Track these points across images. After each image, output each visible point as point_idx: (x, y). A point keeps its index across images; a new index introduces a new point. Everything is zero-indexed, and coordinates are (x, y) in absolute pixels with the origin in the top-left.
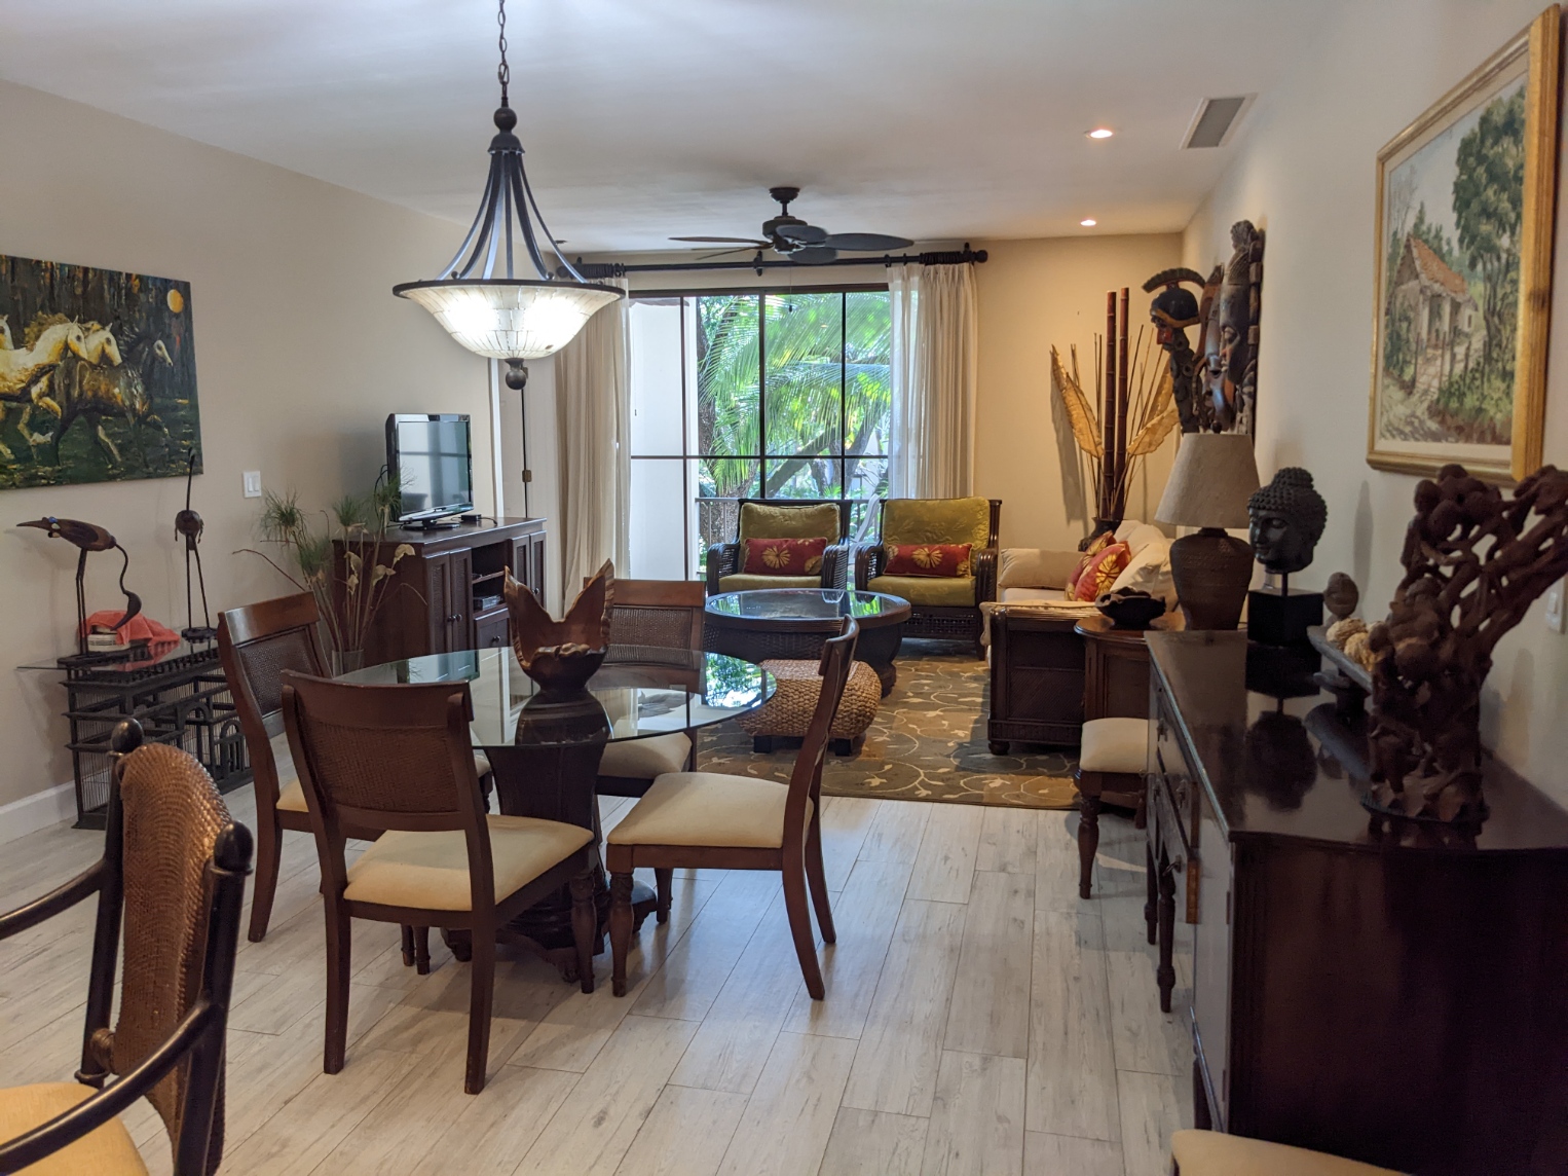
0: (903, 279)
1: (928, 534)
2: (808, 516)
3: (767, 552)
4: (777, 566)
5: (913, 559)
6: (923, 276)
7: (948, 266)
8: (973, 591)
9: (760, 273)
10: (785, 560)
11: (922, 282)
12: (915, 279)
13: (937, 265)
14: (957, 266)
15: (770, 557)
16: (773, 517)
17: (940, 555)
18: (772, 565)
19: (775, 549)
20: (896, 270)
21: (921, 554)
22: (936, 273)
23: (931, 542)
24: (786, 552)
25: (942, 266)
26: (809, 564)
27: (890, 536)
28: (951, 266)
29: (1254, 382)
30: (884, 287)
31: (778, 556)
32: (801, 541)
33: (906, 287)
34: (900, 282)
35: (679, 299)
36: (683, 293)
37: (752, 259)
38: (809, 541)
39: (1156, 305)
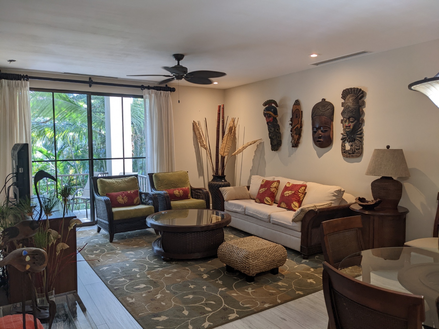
0: (149, 94)
1: (172, 185)
2: (128, 182)
3: (118, 198)
4: (123, 203)
5: (174, 194)
6: (156, 94)
7: (164, 92)
8: (206, 203)
9: (90, 86)
10: (126, 200)
11: (155, 96)
12: (153, 95)
13: (161, 91)
14: (167, 92)
15: (120, 200)
16: (113, 183)
17: (182, 192)
18: (121, 203)
19: (121, 196)
20: (146, 91)
21: (176, 192)
22: (160, 93)
23: (176, 187)
24: (125, 197)
25: (163, 91)
26: (135, 201)
27: (160, 187)
28: (166, 92)
30: (142, 97)
31: (123, 199)
32: (129, 192)
33: (151, 98)
34: (148, 95)
35: (52, 93)
36: (53, 91)
37: (88, 80)
38: (132, 191)
39: (266, 109)
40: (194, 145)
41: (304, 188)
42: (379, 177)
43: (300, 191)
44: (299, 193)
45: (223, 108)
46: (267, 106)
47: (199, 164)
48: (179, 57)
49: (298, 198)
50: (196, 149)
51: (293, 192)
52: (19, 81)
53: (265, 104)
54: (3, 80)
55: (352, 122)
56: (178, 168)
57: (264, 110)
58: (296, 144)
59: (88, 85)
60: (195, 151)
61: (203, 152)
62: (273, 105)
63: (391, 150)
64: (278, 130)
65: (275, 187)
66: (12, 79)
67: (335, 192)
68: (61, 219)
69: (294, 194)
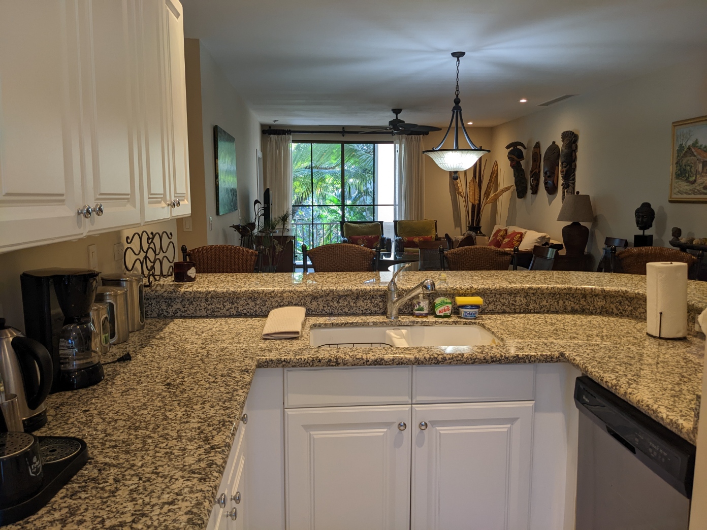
0: (400, 140)
2: (371, 227)
3: (359, 241)
5: (413, 242)
6: (407, 139)
9: (343, 136)
10: (366, 244)
11: (406, 141)
12: (404, 140)
13: (412, 135)
14: (419, 136)
15: (360, 243)
16: (357, 228)
17: (423, 240)
19: (361, 239)
20: (396, 136)
21: (416, 240)
22: (411, 138)
23: (417, 235)
25: (414, 136)
26: (375, 245)
28: (417, 136)
29: (574, 179)
30: (392, 142)
32: (370, 237)
33: (401, 143)
34: (398, 141)
35: (310, 144)
36: (311, 142)
37: (341, 130)
38: (373, 236)
39: (510, 153)
40: (450, 192)
41: (520, 235)
42: (570, 223)
43: (515, 239)
44: (514, 241)
46: (512, 148)
47: (456, 213)
48: (397, 111)
49: (512, 245)
50: (453, 197)
51: (509, 239)
52: (284, 136)
53: (508, 147)
54: (272, 135)
55: (565, 167)
56: (427, 217)
57: (509, 153)
58: (535, 191)
59: (342, 134)
60: (452, 199)
61: (461, 201)
62: (519, 147)
64: (522, 175)
65: (501, 236)
66: (279, 134)
67: (538, 238)
68: (280, 237)
69: (510, 241)
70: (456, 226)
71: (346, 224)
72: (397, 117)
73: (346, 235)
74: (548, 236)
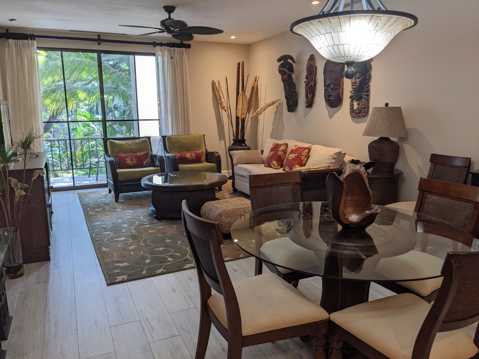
0: (162, 52)
1: (186, 148)
2: (138, 144)
3: (127, 159)
4: (132, 165)
5: (186, 157)
6: (169, 51)
7: (178, 48)
8: (216, 167)
10: (135, 162)
11: (169, 53)
12: (166, 52)
13: (175, 48)
14: (181, 49)
15: (129, 161)
16: (123, 145)
17: (195, 155)
18: (130, 164)
19: (130, 158)
20: (158, 48)
21: (188, 155)
22: (174, 50)
23: (188, 150)
24: (134, 159)
25: (176, 48)
26: (145, 163)
27: (172, 150)
28: (180, 48)
30: (154, 54)
31: (131, 160)
32: (139, 154)
33: (163, 55)
34: (160, 53)
35: (60, 52)
36: (62, 50)
37: (96, 37)
38: (142, 154)
39: (281, 66)
40: (214, 106)
41: (308, 150)
42: (376, 138)
43: (303, 154)
44: (302, 156)
45: (243, 66)
46: (282, 62)
47: (220, 127)
48: (170, 9)
49: (300, 161)
50: (216, 111)
51: (296, 155)
52: (26, 41)
53: (279, 60)
54: (10, 40)
55: (359, 78)
56: (195, 131)
57: (279, 67)
58: (310, 104)
59: (97, 43)
60: (215, 113)
61: (224, 115)
62: (289, 61)
63: (389, 107)
64: (293, 88)
65: (283, 151)
66: (19, 39)
67: (335, 154)
69: (297, 157)
70: (220, 139)
71: (110, 142)
72: (170, 17)
73: (112, 153)
74: (343, 152)
